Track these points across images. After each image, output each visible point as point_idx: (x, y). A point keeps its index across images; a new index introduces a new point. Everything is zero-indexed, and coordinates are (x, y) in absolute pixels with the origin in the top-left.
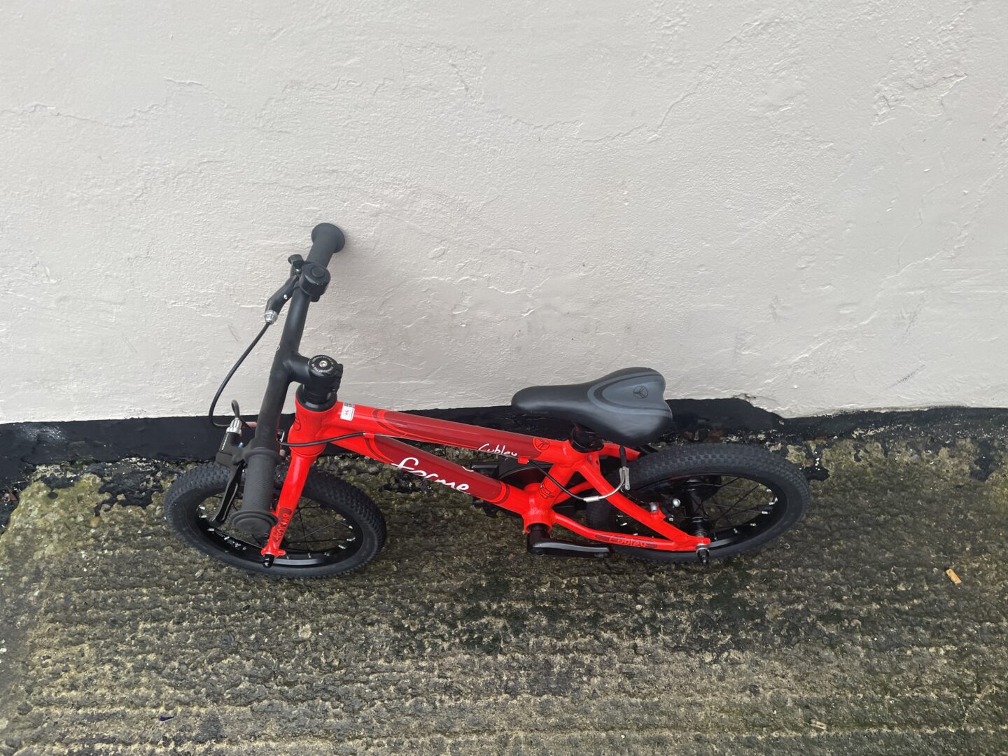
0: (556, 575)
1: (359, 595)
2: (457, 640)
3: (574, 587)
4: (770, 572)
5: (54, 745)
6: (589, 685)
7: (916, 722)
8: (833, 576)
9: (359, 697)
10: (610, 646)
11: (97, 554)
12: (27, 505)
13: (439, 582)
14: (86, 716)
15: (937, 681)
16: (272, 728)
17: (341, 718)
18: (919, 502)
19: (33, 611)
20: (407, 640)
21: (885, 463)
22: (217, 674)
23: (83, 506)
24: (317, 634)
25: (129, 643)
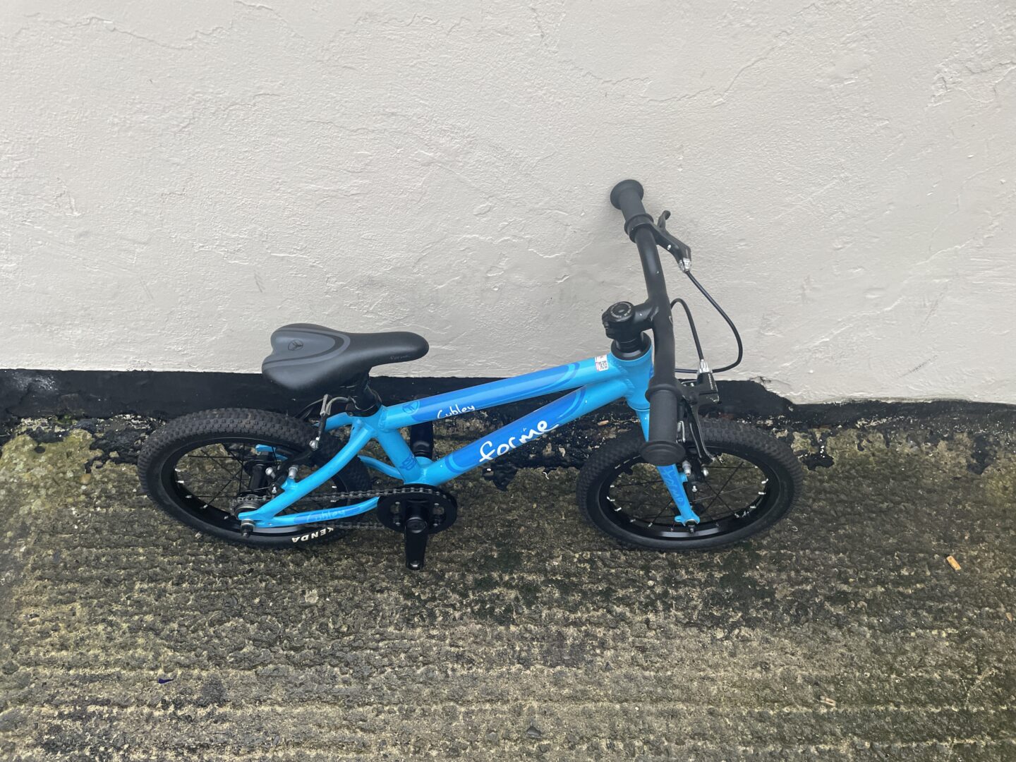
0: (568, 549)
1: (367, 562)
2: (469, 610)
3: (587, 561)
4: (779, 553)
5: (43, 706)
6: (602, 655)
7: (921, 701)
8: (839, 559)
9: (369, 663)
10: (623, 620)
11: (89, 512)
12: (11, 458)
13: (450, 551)
14: (77, 677)
15: (940, 663)
16: (278, 693)
17: (350, 684)
18: (920, 492)
19: (19, 568)
20: (418, 608)
21: (887, 453)
22: (219, 637)
23: (73, 462)
24: (325, 599)
25: (125, 603)
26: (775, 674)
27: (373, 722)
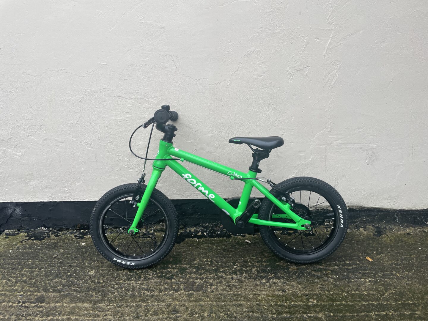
0: (202, 258)
2: (156, 275)
3: (209, 261)
6: (210, 289)
7: (358, 301)
9: (108, 291)
10: (221, 277)
11: (16, 251)
15: (366, 289)
16: (67, 300)
17: (98, 298)
18: (353, 241)
20: (134, 275)
22: (50, 284)
23: (17, 240)
24: (97, 273)
25: (17, 275)
26: (288, 293)
27: (104, 309)
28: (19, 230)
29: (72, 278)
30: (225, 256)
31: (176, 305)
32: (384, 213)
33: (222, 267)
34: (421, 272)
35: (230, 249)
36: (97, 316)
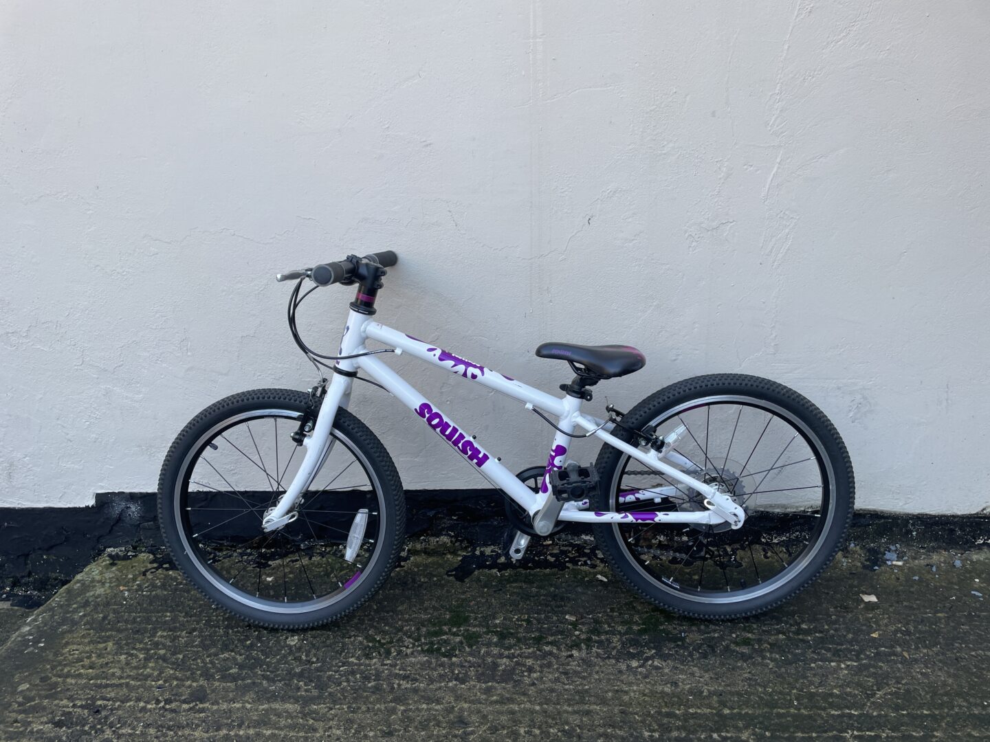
0: (509, 613)
2: (420, 648)
3: (524, 620)
5: (62, 701)
6: (529, 678)
7: (821, 707)
9: (329, 680)
11: (137, 594)
12: (90, 570)
13: (410, 615)
15: (840, 684)
17: (311, 692)
20: (377, 647)
22: (213, 664)
23: (135, 570)
24: (303, 642)
25: (146, 643)
26: (683, 689)
27: (325, 715)
28: (135, 548)
29: (256, 652)
30: (556, 609)
31: (462, 710)
32: (886, 520)
33: (550, 633)
34: (954, 649)
35: (565, 595)
36: (313, 730)
